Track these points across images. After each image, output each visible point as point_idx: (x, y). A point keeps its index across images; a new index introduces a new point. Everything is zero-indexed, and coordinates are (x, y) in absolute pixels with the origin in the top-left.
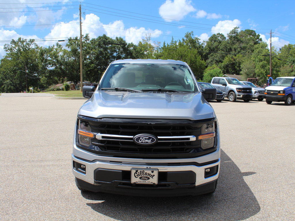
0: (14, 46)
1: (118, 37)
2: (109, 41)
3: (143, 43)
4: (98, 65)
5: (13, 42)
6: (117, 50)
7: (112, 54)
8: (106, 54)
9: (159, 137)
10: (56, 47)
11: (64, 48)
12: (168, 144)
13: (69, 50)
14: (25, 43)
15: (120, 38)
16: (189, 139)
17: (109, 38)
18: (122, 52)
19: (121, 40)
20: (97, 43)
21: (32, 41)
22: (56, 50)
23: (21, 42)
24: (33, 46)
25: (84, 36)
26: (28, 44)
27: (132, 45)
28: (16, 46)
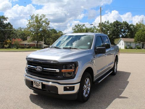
0: (76, 28)
1: (124, 21)
2: (119, 24)
3: (138, 24)
4: (113, 36)
5: (76, 26)
6: (124, 28)
7: (121, 30)
8: (117, 30)
9: (44, 68)
10: (93, 28)
11: (97, 28)
12: (48, 72)
13: (99, 29)
14: (80, 27)
15: (125, 22)
16: (56, 71)
17: (119, 22)
18: (126, 29)
19: (126, 22)
20: (113, 25)
21: (84, 25)
22: (93, 29)
23: (79, 26)
24: (84, 28)
25: (107, 22)
26: (82, 27)
27: (132, 25)
28: (77, 28)
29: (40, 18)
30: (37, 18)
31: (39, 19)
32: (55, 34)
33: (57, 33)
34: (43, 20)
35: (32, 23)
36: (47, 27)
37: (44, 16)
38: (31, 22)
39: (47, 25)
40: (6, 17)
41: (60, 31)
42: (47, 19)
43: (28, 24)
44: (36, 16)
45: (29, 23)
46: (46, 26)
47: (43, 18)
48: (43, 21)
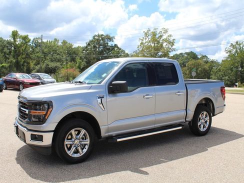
0: (232, 48)
5: (232, 45)
14: (241, 46)
23: (238, 44)
28: (234, 48)
29: (160, 35)
30: (154, 34)
31: (157, 36)
32: (194, 61)
33: (198, 59)
34: (164, 37)
35: (147, 44)
36: (170, 49)
37: (166, 31)
38: (144, 42)
39: (170, 47)
40: (111, 36)
41: (204, 55)
42: (170, 36)
43: (139, 44)
44: (153, 33)
45: (142, 43)
46: (168, 47)
47: (164, 34)
48: (164, 40)
